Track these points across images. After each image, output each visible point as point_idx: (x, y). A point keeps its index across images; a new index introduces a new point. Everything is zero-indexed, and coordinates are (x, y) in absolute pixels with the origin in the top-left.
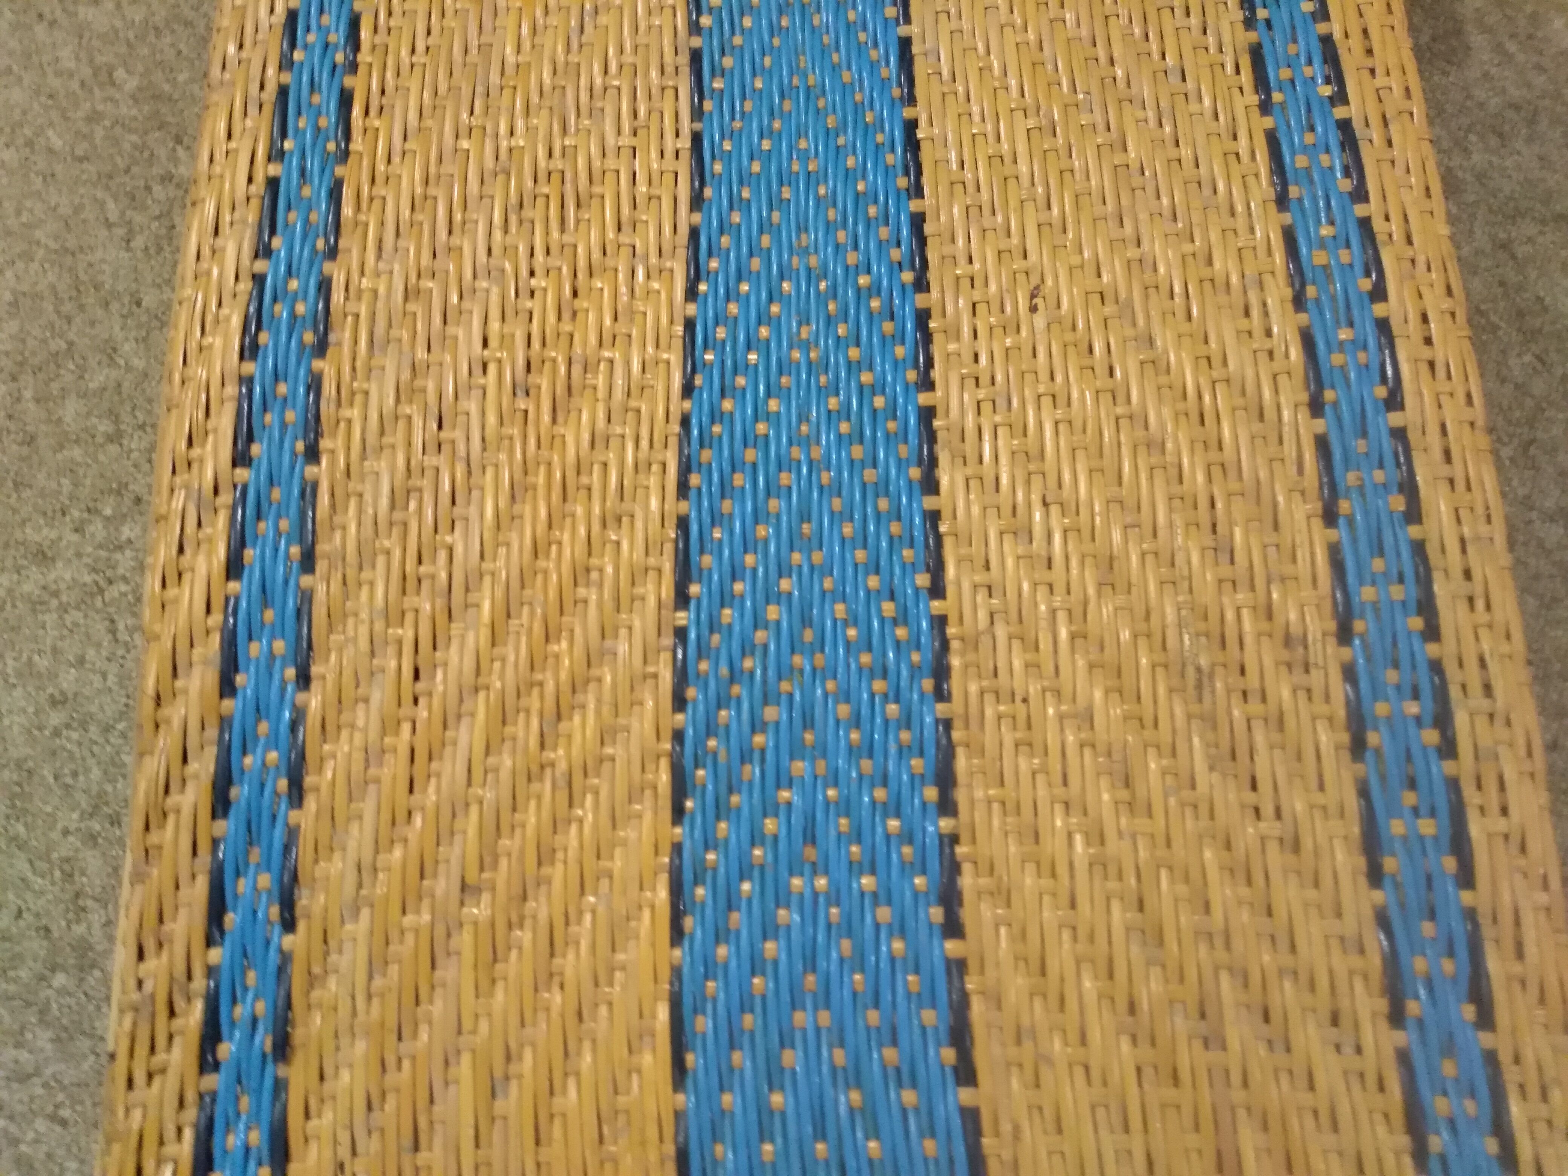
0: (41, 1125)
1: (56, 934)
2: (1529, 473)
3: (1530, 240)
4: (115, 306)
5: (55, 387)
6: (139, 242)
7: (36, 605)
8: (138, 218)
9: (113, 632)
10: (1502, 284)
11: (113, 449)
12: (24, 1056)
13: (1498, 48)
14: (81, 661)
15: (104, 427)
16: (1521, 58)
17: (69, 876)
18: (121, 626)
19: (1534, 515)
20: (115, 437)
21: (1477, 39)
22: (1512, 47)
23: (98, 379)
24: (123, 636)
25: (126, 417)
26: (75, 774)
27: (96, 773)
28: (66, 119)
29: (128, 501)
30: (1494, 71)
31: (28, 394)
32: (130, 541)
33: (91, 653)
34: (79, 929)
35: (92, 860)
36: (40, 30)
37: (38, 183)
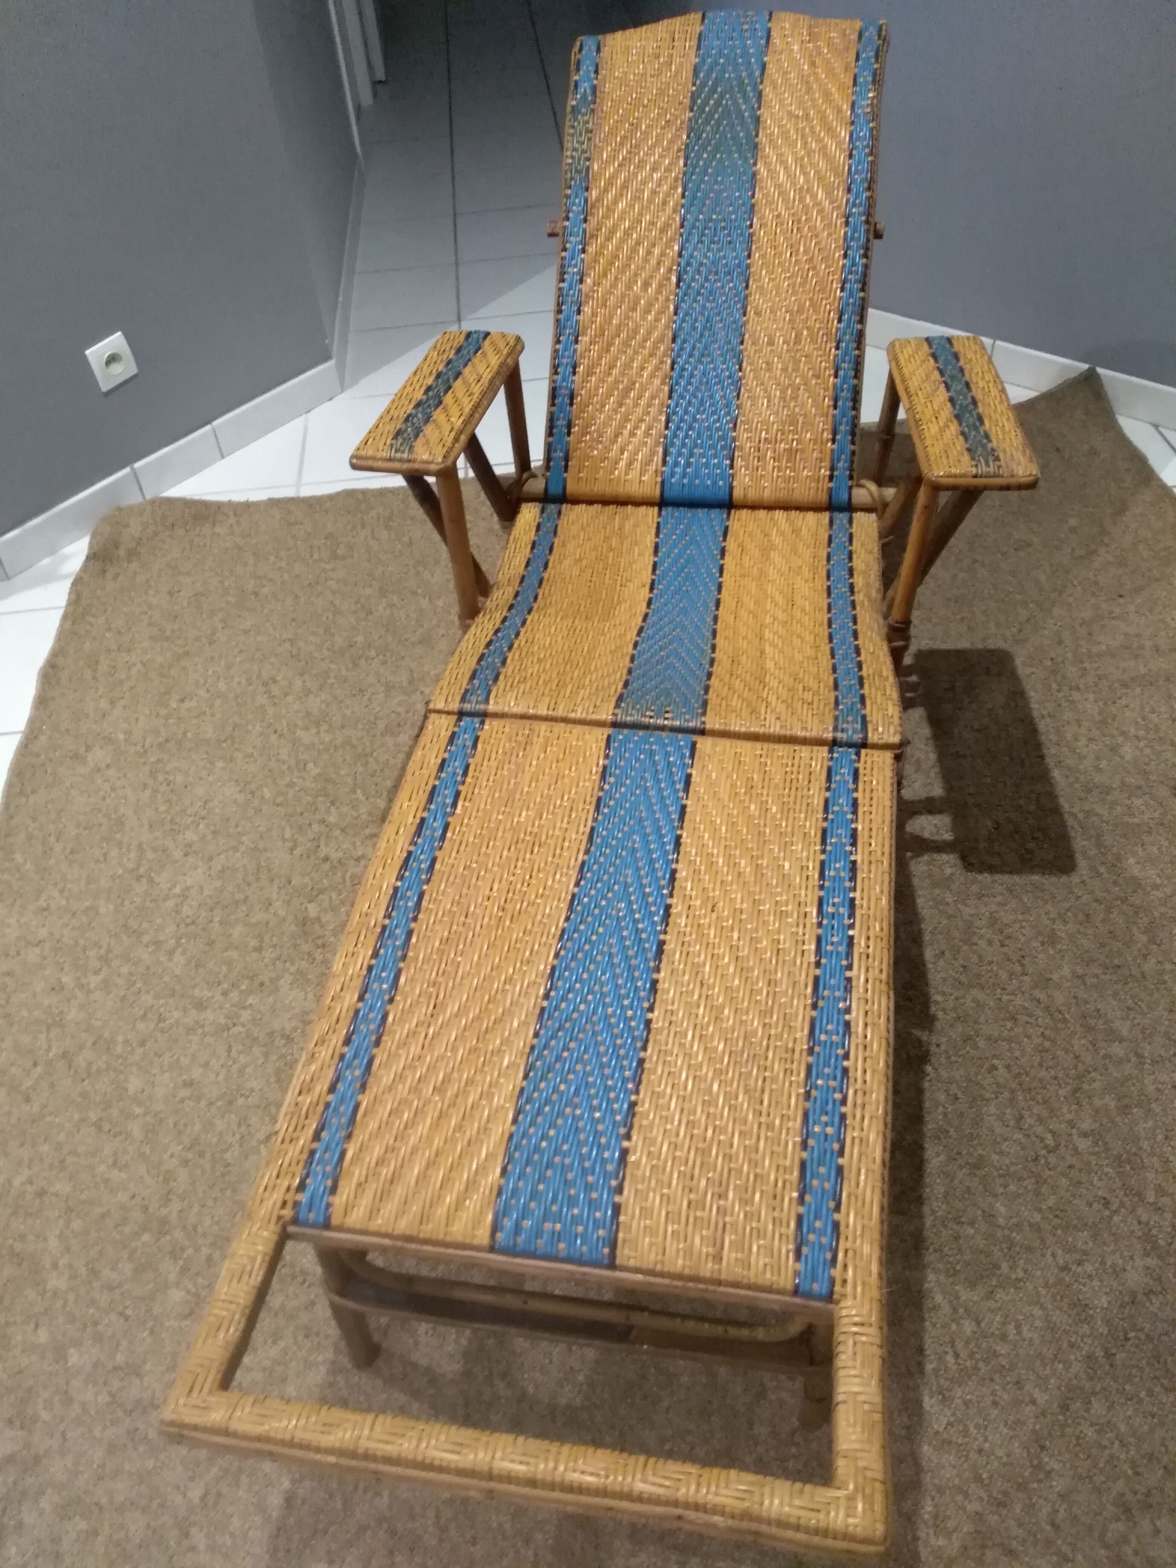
0: (113, 1317)
1: (151, 1210)
2: (1074, 1107)
3: (1097, 976)
4: (276, 882)
5: (233, 917)
6: (297, 852)
7: (190, 1030)
8: (301, 839)
9: (229, 1051)
10: (1075, 997)
11: (255, 955)
12: (114, 1276)
13: (1093, 868)
14: (207, 1064)
15: (254, 943)
16: (1106, 876)
17: (166, 1181)
18: (234, 1050)
19: (1074, 1131)
20: (259, 949)
21: (1082, 863)
22: (1102, 869)
23: (258, 916)
24: (234, 1054)
25: (267, 939)
26: (186, 1125)
27: (198, 1127)
28: (275, 783)
29: (256, 983)
30: (1088, 881)
31: (217, 919)
32: (251, 1005)
33: (213, 1062)
34: (164, 1211)
35: (183, 1175)
36: (273, 738)
37: (251, 813)
